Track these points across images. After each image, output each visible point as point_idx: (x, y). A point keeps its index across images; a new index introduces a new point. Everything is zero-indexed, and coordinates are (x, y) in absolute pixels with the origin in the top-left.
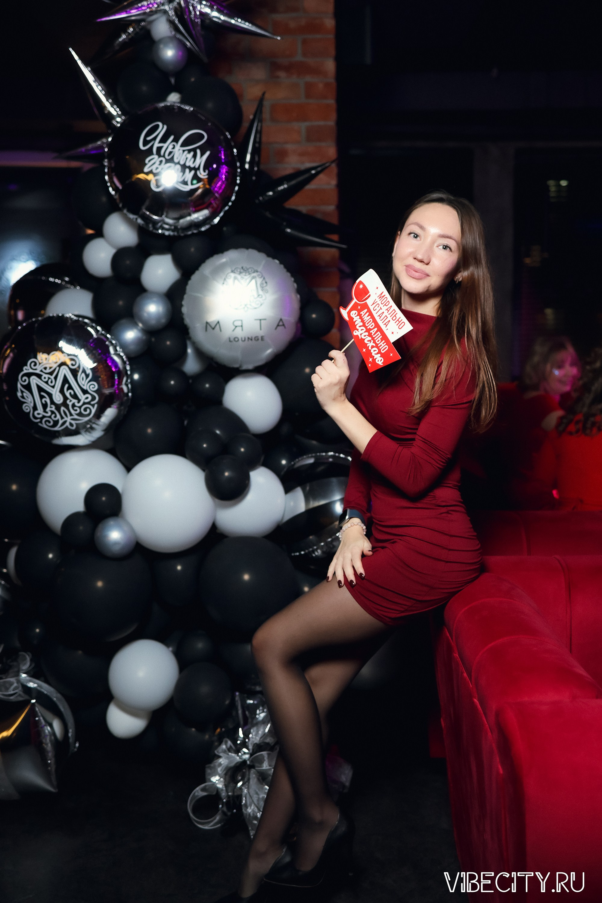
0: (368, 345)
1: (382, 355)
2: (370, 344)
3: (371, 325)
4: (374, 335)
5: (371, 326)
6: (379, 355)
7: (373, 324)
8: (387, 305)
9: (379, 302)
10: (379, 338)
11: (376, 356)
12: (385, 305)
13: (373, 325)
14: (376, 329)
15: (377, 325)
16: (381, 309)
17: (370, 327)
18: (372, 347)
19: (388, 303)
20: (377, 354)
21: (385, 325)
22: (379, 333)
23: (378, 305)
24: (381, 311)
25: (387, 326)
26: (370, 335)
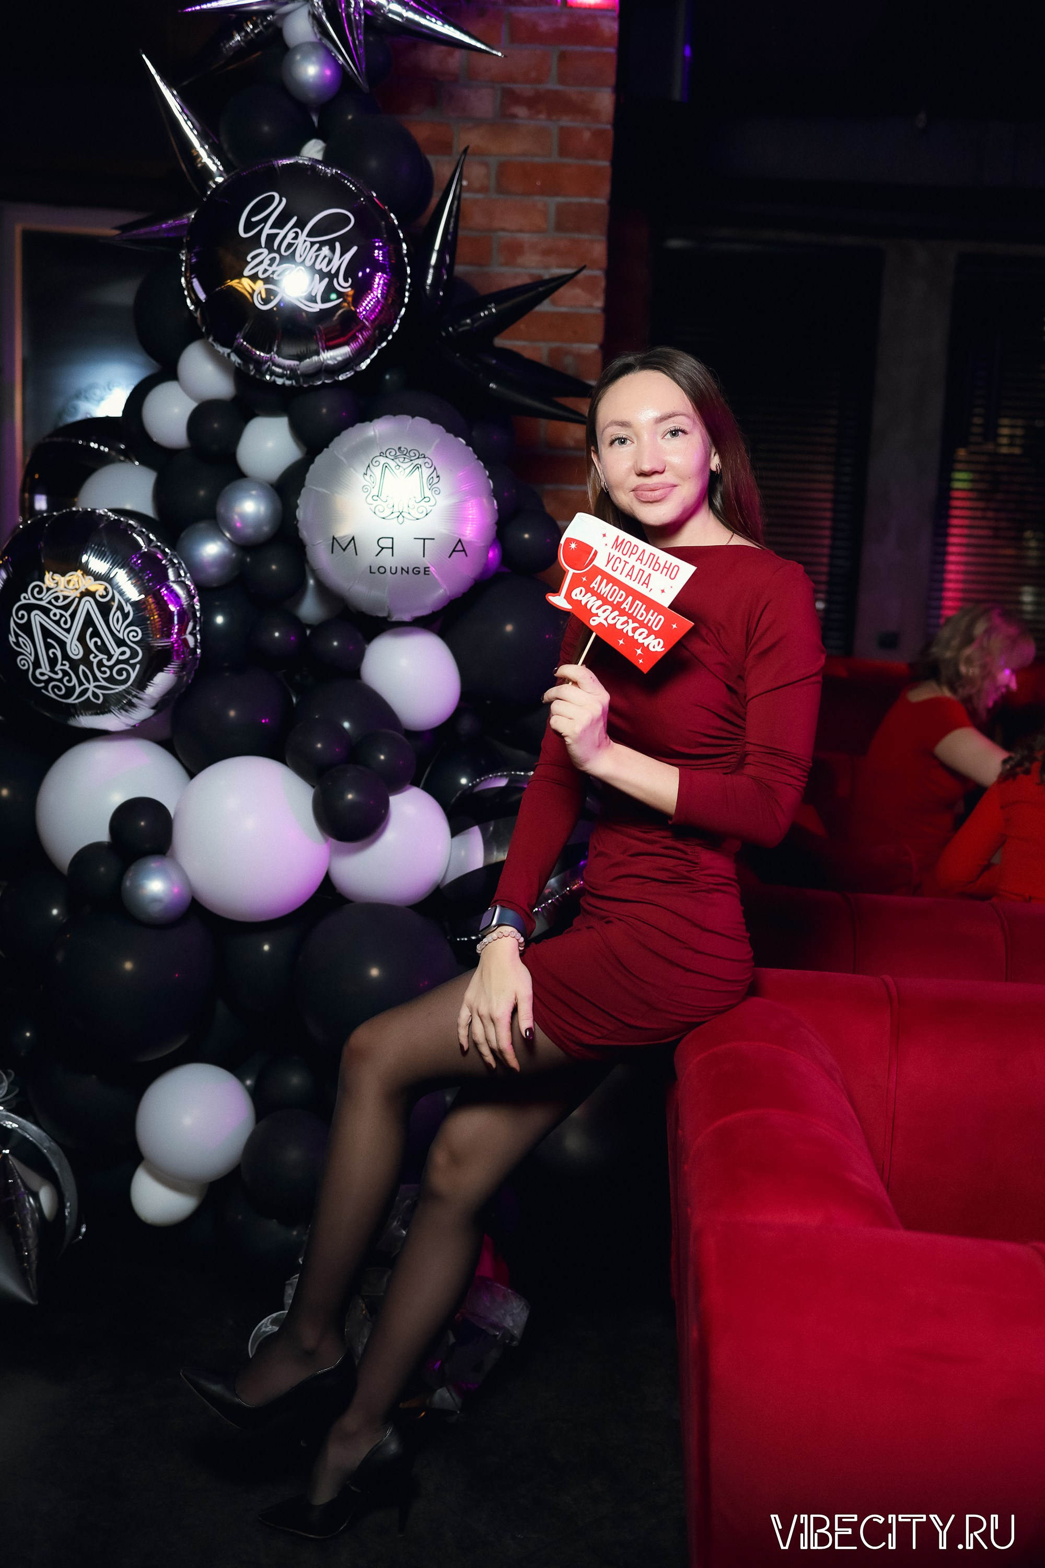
0: (625, 631)
1: (658, 635)
2: (628, 629)
3: (619, 596)
4: (630, 609)
5: (620, 598)
6: (653, 637)
7: (622, 592)
8: (634, 552)
9: (619, 554)
10: (642, 611)
11: (646, 642)
12: (631, 553)
13: (622, 595)
14: (630, 598)
15: (630, 591)
16: (627, 564)
17: (618, 599)
18: (634, 630)
19: (636, 548)
20: (648, 636)
21: (645, 585)
22: (637, 602)
23: (618, 560)
24: (628, 567)
25: (647, 584)
26: (623, 613)
